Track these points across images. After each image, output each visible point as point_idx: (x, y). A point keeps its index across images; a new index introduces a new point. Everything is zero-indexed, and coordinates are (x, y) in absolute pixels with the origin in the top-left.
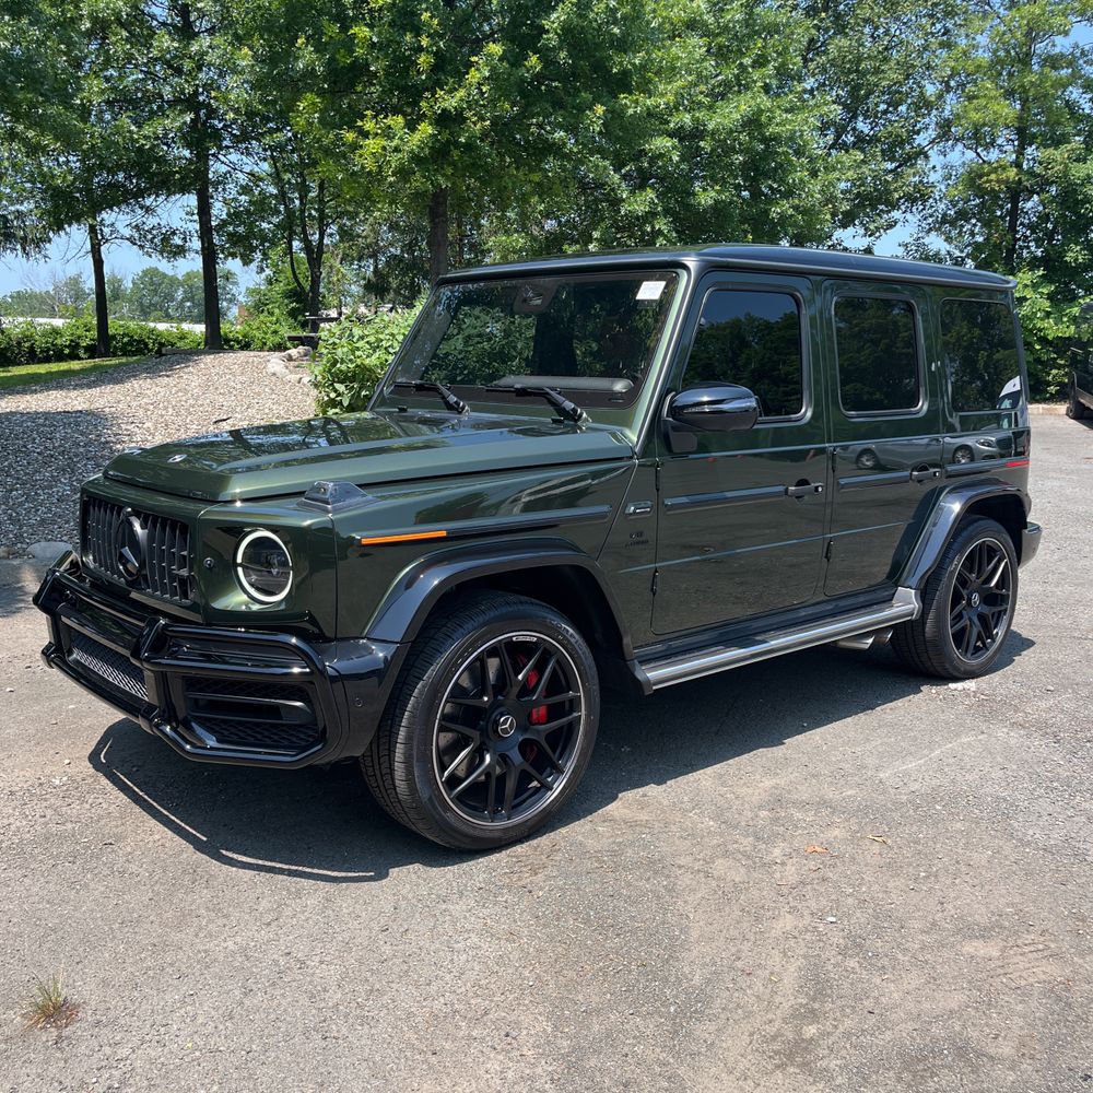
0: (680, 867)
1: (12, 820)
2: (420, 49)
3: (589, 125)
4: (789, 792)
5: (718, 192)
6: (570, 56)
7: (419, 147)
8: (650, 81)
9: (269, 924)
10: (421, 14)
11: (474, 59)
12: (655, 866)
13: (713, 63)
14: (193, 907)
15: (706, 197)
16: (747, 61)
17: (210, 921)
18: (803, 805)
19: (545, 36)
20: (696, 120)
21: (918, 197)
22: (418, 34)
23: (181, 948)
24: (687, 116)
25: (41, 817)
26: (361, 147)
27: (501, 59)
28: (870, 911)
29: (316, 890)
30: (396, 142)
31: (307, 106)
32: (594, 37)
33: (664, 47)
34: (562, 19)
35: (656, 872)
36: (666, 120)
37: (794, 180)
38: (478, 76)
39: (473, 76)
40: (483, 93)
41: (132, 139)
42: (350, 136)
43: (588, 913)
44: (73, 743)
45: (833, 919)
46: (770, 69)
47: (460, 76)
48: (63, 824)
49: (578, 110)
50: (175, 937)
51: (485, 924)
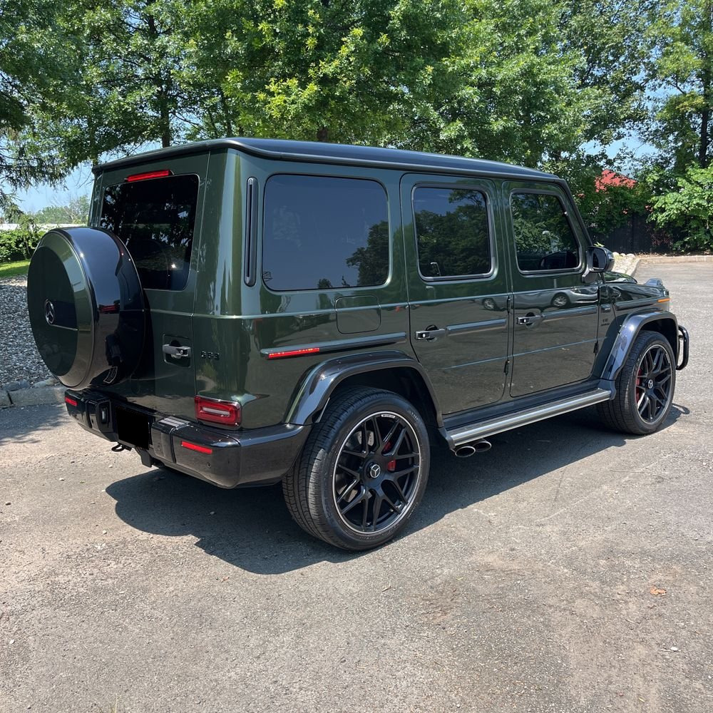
0: (550, 606)
1: (70, 578)
2: (308, 35)
3: (423, 80)
4: (617, 544)
5: (506, 121)
6: (408, 34)
7: (308, 99)
8: (462, 48)
9: (258, 657)
10: (308, 12)
11: (344, 39)
12: (531, 606)
13: (499, 34)
14: (203, 644)
15: (497, 125)
16: (523, 32)
17: (216, 656)
18: (630, 554)
19: (391, 22)
20: (490, 74)
21: (637, 117)
22: (306, 25)
23: (198, 678)
24: (483, 71)
25: (90, 574)
26: (269, 103)
27: (362, 38)
28: (701, 641)
29: (289, 629)
30: (293, 97)
31: (233, 78)
32: (424, 20)
33: (470, 25)
34: (402, 9)
35: (533, 611)
36: (469, 74)
37: (556, 109)
38: (347, 50)
39: (344, 51)
40: (350, 63)
41: (119, 105)
42: (262, 96)
43: (490, 646)
44: (107, 518)
45: (675, 649)
46: (539, 36)
47: (334, 51)
48: (106, 580)
49: (414, 70)
50: (193, 669)
51: (416, 656)
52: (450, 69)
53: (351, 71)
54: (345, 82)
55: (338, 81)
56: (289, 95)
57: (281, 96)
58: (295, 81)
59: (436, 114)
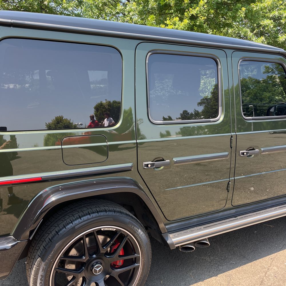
52: (255, 9)
53: (205, 12)
54: (201, 18)
55: (198, 17)
56: (175, 25)
57: (171, 26)
58: (177, 18)
59: (251, 34)
